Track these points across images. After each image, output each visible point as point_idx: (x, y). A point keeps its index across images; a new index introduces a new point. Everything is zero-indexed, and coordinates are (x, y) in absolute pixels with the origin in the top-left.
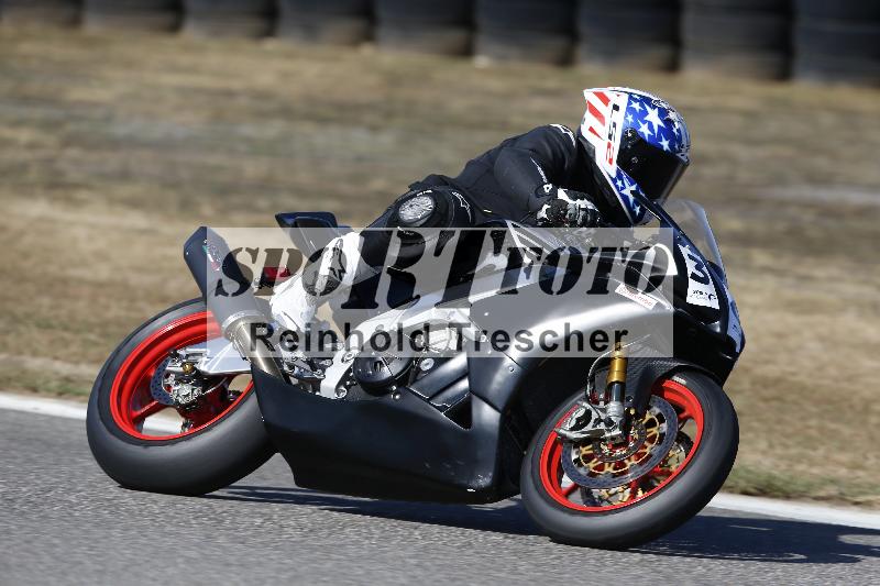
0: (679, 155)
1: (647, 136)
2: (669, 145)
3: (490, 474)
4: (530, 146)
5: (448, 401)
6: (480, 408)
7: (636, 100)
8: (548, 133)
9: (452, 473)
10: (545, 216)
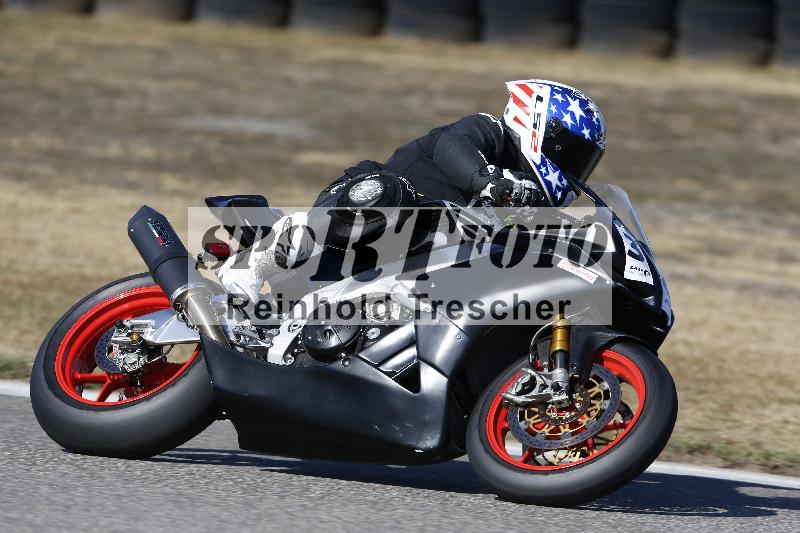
0: (598, 143)
1: (569, 125)
2: (590, 134)
4: (465, 132)
5: (396, 367)
6: (427, 374)
7: (558, 92)
8: (478, 121)
9: (401, 435)
10: (489, 195)
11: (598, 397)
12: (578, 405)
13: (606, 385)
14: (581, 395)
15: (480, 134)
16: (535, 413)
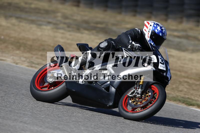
0: (163, 37)
1: (157, 32)
2: (162, 35)
3: (112, 102)
4: (129, 33)
5: (105, 86)
6: (111, 88)
7: (155, 24)
8: (134, 30)
9: (104, 102)
10: (130, 48)
11: (148, 96)
12: (143, 98)
13: (150, 94)
14: (144, 96)
15: (133, 33)
16: (133, 99)
